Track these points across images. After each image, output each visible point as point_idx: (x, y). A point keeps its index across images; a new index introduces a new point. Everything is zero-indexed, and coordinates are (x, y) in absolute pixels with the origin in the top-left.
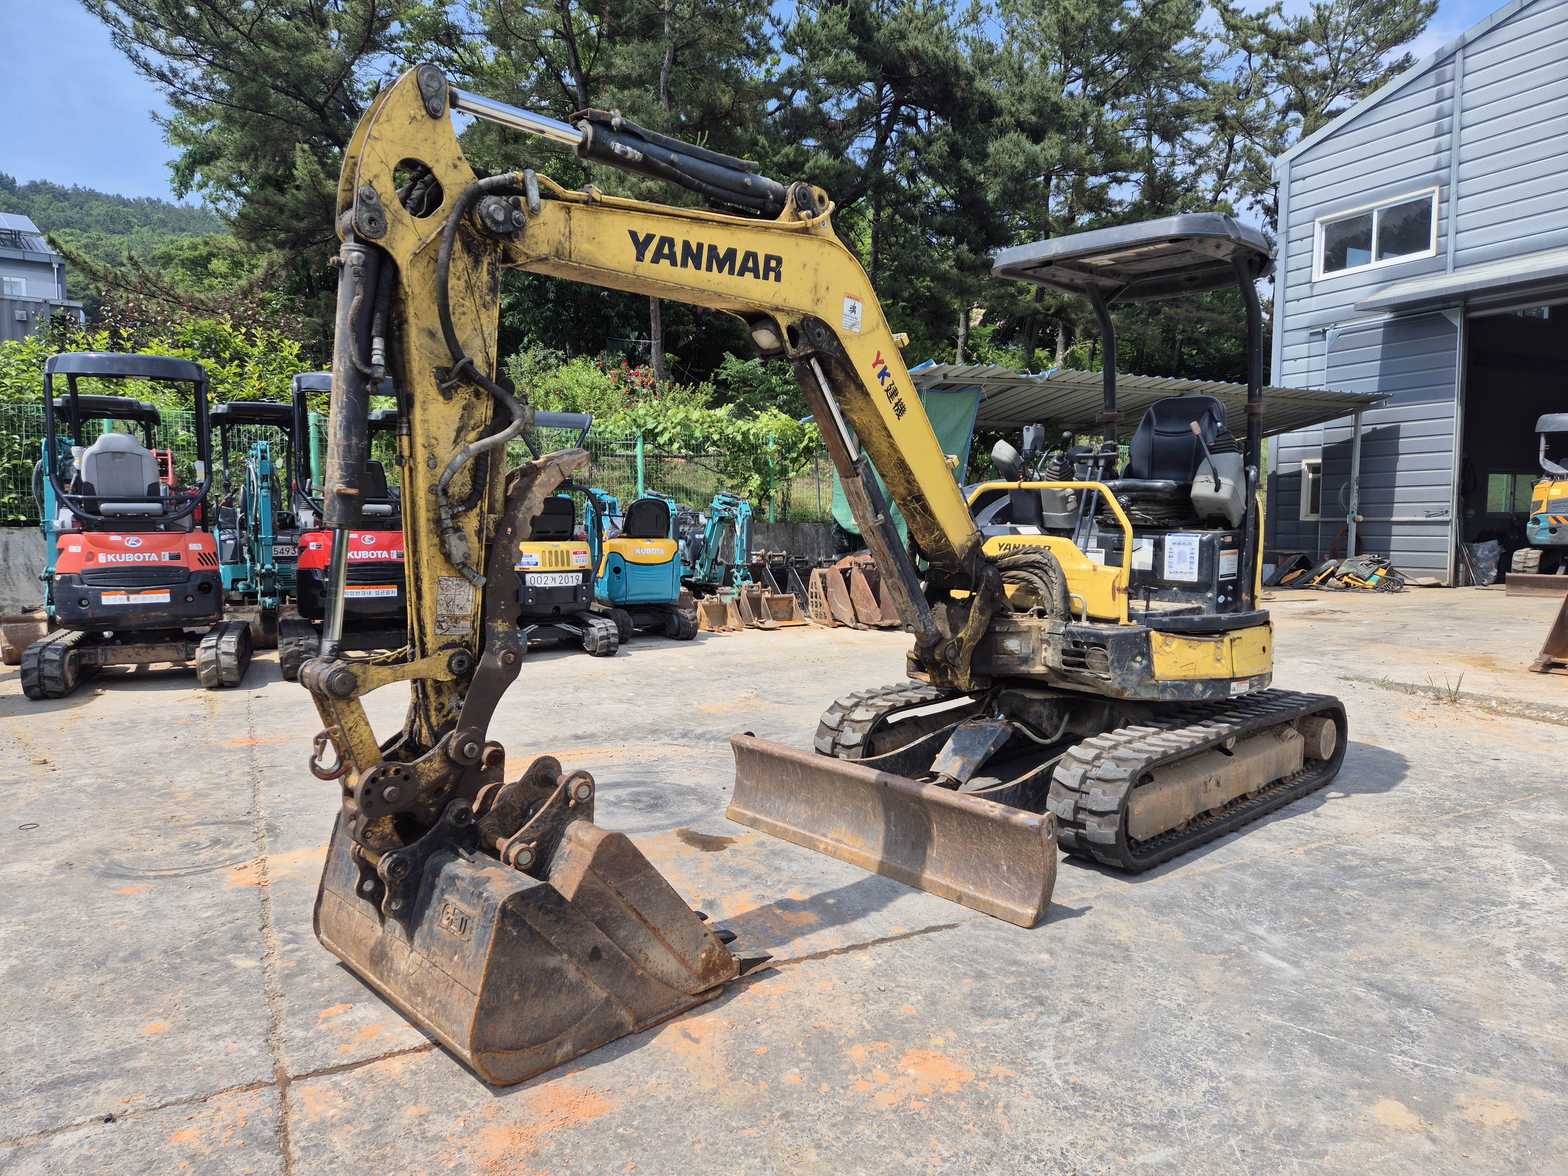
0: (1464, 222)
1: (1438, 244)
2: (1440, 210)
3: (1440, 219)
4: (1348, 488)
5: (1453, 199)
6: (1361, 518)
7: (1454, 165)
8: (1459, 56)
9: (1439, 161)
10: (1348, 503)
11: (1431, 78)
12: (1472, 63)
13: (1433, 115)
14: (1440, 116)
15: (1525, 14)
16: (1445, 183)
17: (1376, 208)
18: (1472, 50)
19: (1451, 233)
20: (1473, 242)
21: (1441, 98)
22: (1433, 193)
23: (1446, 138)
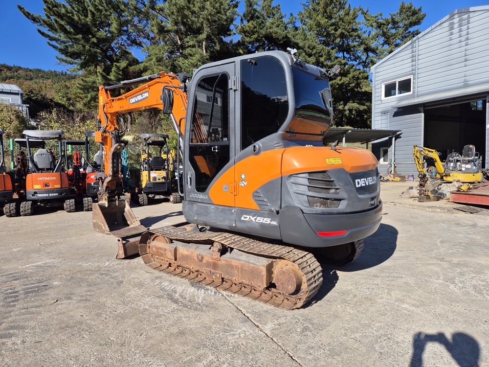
1: (413, 90)
2: (413, 81)
3: (413, 84)
5: (416, 78)
7: (416, 70)
8: (417, 41)
9: (413, 69)
11: (410, 47)
12: (420, 43)
13: (411, 57)
14: (413, 56)
15: (433, 31)
16: (414, 74)
17: (397, 81)
18: (420, 40)
19: (416, 87)
20: (421, 90)
21: (413, 52)
22: (411, 77)
23: (414, 63)
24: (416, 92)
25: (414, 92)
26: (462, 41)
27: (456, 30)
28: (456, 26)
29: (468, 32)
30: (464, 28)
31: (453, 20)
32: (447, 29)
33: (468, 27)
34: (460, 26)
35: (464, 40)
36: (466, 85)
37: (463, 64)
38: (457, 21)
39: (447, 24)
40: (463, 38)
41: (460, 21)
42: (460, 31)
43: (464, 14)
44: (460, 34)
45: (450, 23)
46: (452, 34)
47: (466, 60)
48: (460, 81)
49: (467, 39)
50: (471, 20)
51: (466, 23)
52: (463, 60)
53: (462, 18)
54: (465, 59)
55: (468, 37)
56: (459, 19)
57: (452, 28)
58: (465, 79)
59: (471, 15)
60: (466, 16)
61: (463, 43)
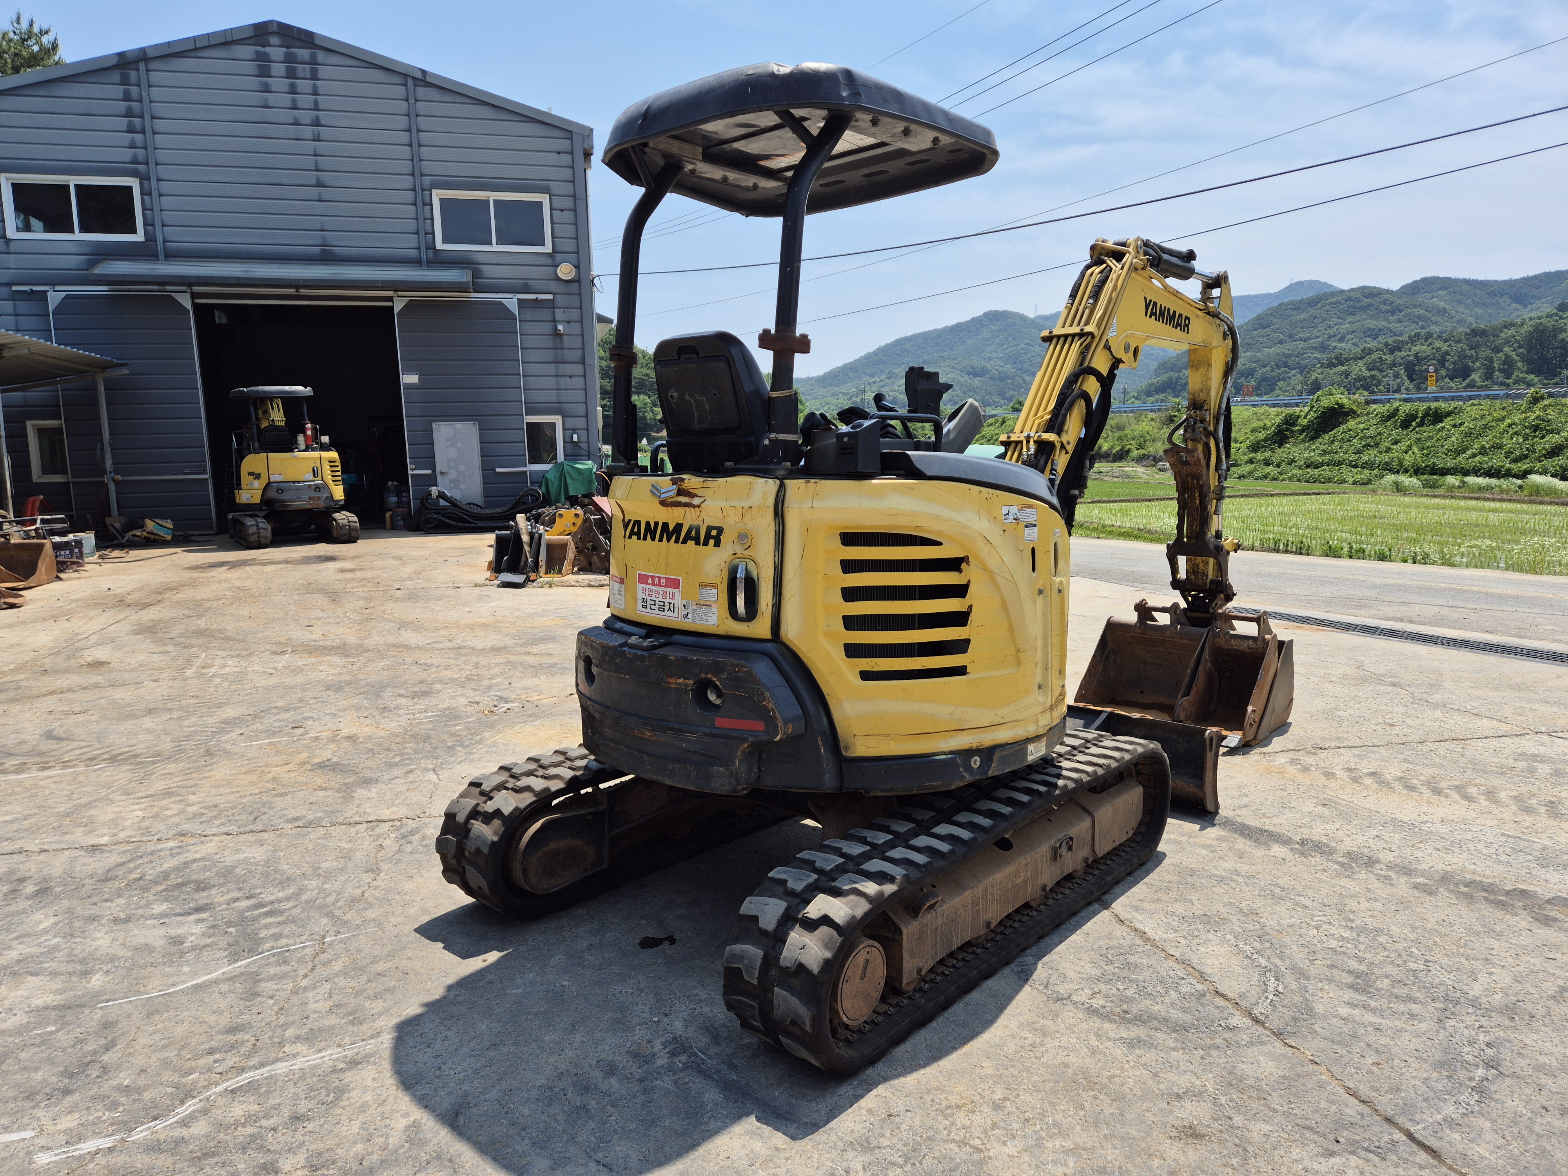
0: (168, 217)
1: (146, 231)
2: (143, 200)
3: (144, 209)
4: (102, 449)
5: (155, 194)
6: (119, 477)
7: (152, 164)
8: (142, 66)
9: (135, 156)
10: (104, 463)
11: (116, 77)
12: (155, 77)
13: (123, 111)
14: (129, 114)
15: (200, 54)
16: (144, 178)
17: (73, 181)
18: (153, 65)
19: (158, 225)
20: (180, 238)
21: (127, 98)
22: (133, 183)
23: (138, 137)
24: (160, 238)
25: (150, 237)
26: (302, 122)
27: (279, 83)
28: (278, 69)
29: (316, 102)
30: (304, 85)
31: (267, 49)
32: (251, 67)
33: (315, 87)
34: (291, 74)
35: (309, 122)
36: (327, 257)
37: (314, 192)
38: (281, 58)
39: (247, 51)
40: (306, 116)
41: (289, 59)
42: (293, 90)
43: (297, 43)
44: (294, 101)
45: (257, 53)
46: (266, 89)
47: (319, 184)
48: (309, 242)
49: (317, 123)
50: (323, 72)
51: (308, 75)
52: (313, 182)
53: (293, 55)
54: (318, 179)
55: (317, 118)
56: (286, 55)
57: (264, 72)
58: (323, 238)
59: (321, 56)
60: (303, 53)
61: (308, 131)
